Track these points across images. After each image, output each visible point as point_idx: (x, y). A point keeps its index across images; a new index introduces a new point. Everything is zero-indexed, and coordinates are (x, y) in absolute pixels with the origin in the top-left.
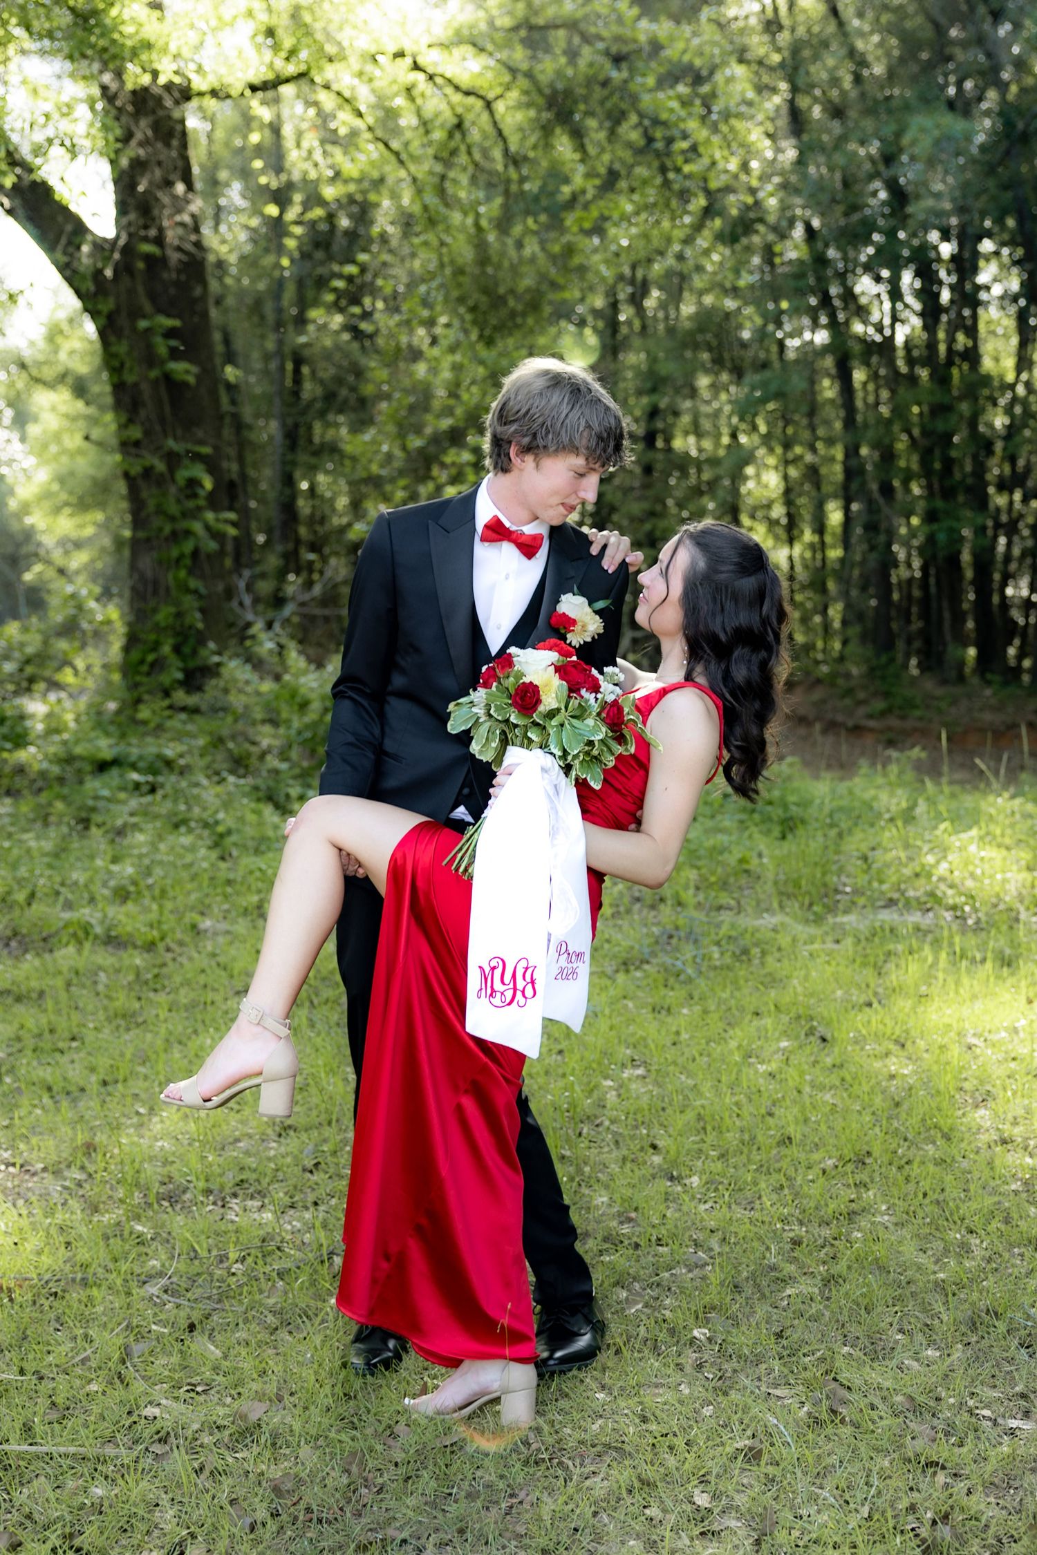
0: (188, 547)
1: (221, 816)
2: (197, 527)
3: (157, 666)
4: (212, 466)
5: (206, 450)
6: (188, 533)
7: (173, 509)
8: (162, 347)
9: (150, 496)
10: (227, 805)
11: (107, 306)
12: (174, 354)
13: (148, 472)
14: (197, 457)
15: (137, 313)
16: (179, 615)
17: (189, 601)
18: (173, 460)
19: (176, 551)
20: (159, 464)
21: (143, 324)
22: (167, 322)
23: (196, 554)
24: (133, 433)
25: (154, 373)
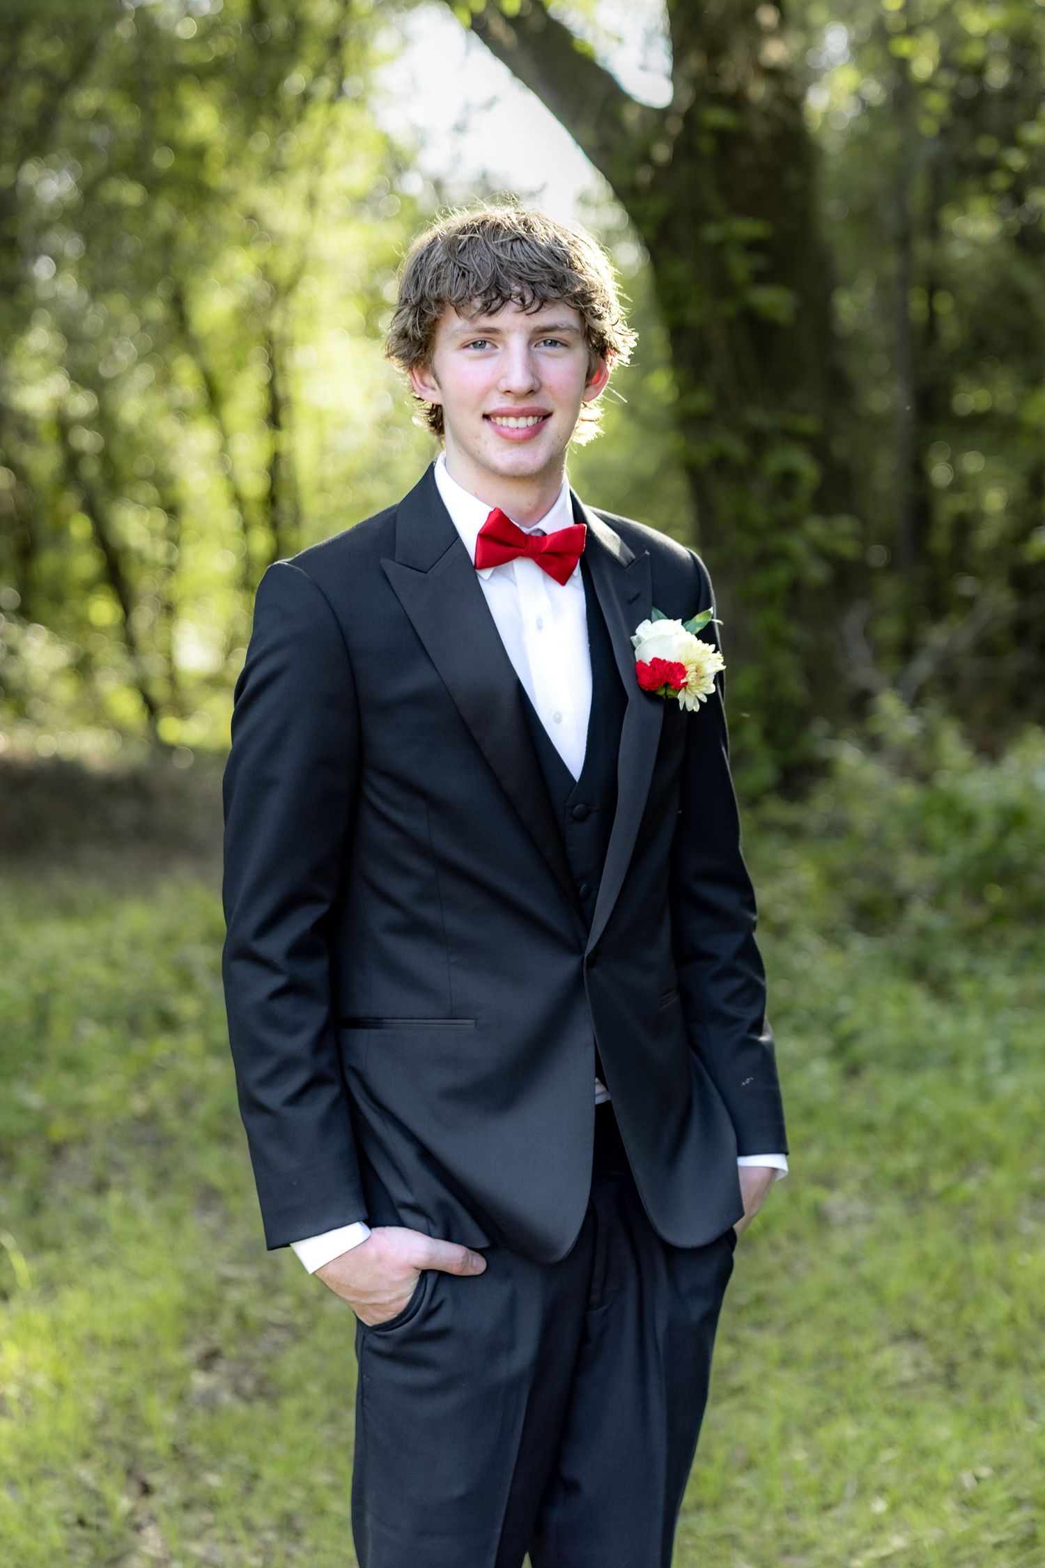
0: (781, 575)
1: (845, 1004)
2: (796, 544)
4: (818, 447)
5: (808, 424)
6: (782, 555)
7: (759, 514)
8: (740, 266)
9: (725, 499)
10: (851, 987)
11: (656, 207)
12: (760, 278)
13: (721, 463)
14: (792, 436)
15: (700, 216)
16: (771, 681)
17: (785, 662)
18: (758, 441)
19: (761, 582)
20: (737, 449)
21: (712, 233)
22: (748, 228)
23: (795, 587)
24: (702, 401)
25: (728, 309)
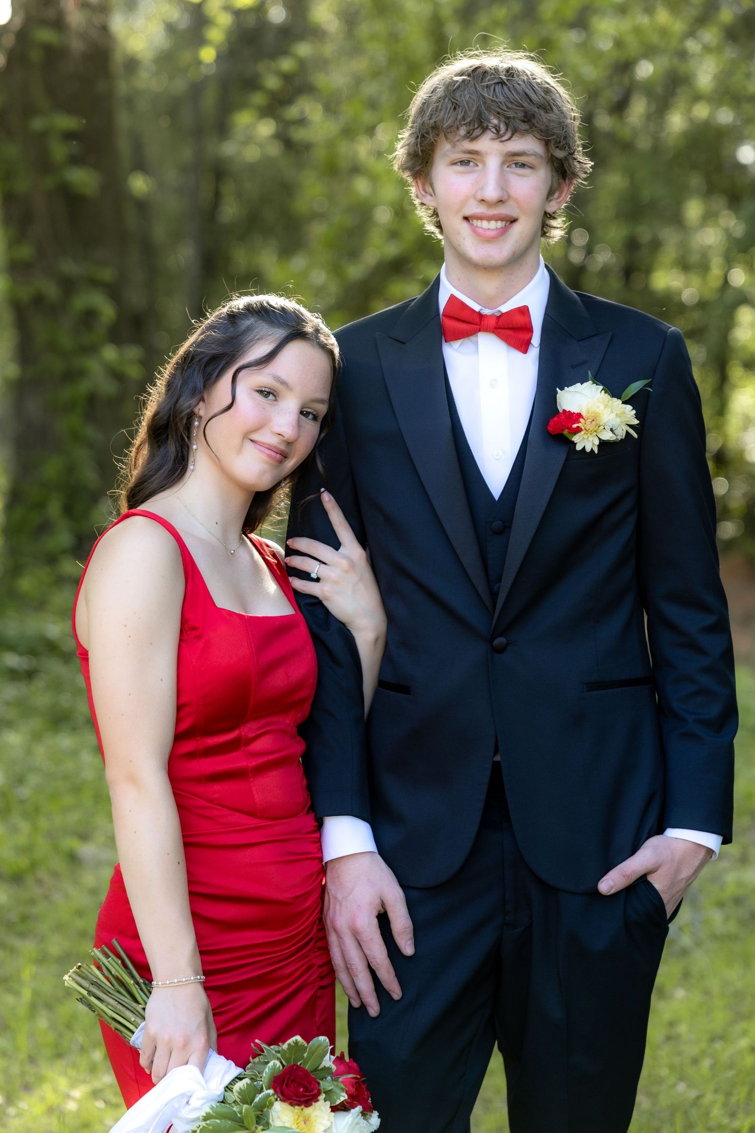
0: (81, 388)
2: (94, 366)
3: (44, 528)
4: (115, 294)
5: (108, 275)
6: (82, 373)
7: (66, 341)
8: (59, 151)
9: (41, 328)
12: (73, 160)
13: (38, 300)
14: (94, 283)
15: (29, 111)
16: (70, 469)
17: (82, 455)
18: (68, 286)
19: (66, 393)
20: (51, 290)
21: (38, 124)
22: (66, 122)
23: (92, 399)
24: (25, 252)
25: (49, 183)
